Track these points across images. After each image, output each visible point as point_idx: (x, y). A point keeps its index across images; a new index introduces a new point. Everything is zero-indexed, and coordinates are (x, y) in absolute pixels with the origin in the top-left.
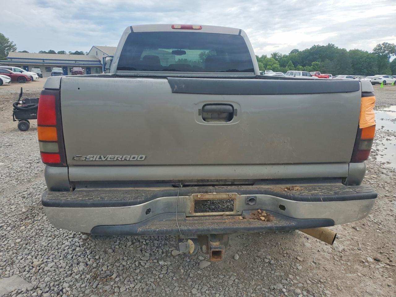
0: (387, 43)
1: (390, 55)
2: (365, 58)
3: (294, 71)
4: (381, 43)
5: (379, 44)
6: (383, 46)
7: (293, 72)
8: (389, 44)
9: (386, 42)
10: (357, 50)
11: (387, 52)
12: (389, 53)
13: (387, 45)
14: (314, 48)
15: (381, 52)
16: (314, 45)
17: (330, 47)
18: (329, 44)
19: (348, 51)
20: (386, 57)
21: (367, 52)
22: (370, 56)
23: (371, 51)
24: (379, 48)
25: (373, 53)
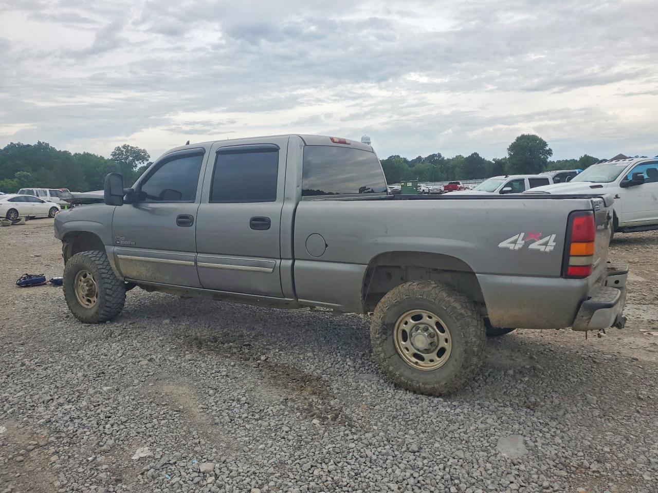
0: (128, 146)
1: (137, 162)
2: (102, 166)
3: (35, 189)
4: (121, 145)
5: (118, 147)
6: (125, 150)
7: (32, 190)
8: (132, 148)
9: (127, 144)
10: (88, 154)
11: (131, 158)
12: (133, 160)
13: (129, 148)
14: (12, 147)
15: (124, 159)
16: (12, 143)
17: (42, 148)
18: (39, 143)
19: (73, 154)
20: (131, 165)
21: (102, 158)
22: (109, 163)
23: (108, 156)
24: (118, 153)
25: (112, 159)
